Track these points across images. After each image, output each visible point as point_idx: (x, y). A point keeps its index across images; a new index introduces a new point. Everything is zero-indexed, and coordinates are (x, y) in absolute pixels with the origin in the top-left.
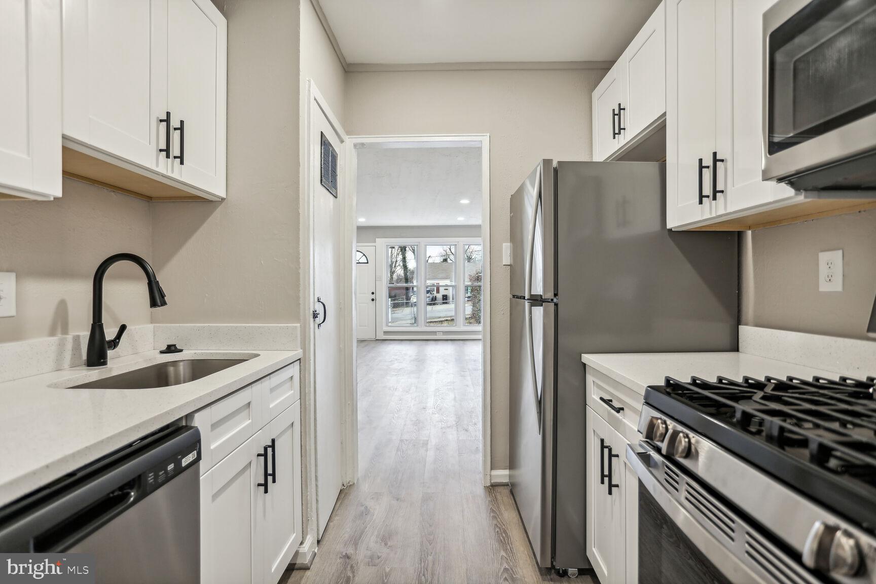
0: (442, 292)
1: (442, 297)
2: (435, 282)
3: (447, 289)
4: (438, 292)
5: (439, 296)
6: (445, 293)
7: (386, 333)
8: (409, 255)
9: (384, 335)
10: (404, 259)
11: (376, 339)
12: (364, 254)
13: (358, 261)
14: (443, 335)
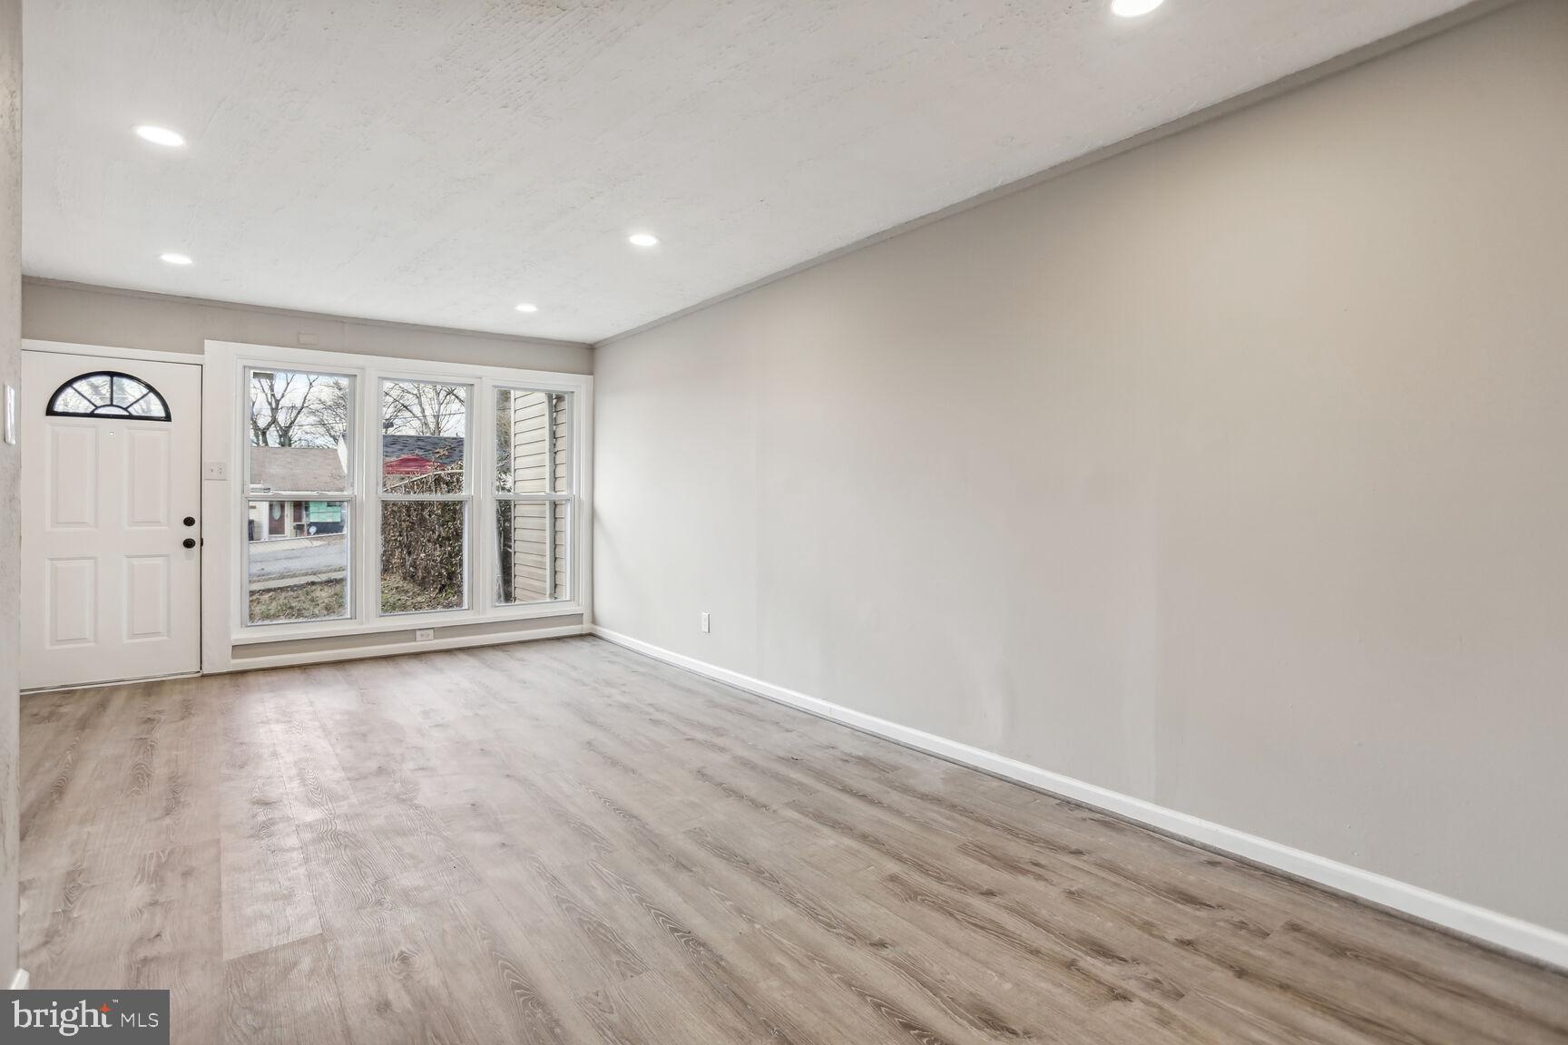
7: (239, 649)
9: (234, 657)
11: (203, 676)
12: (151, 389)
13: (125, 413)
14: (435, 638)
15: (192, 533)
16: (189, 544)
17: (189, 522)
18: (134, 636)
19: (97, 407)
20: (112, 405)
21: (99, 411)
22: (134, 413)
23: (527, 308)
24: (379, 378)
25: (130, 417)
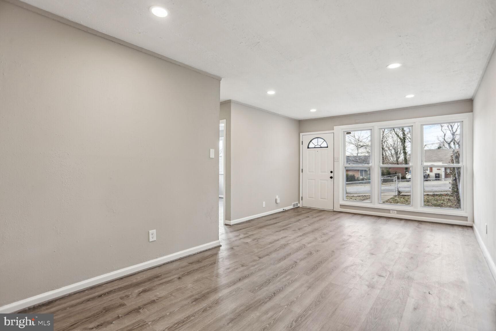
0: (435, 171)
1: (434, 175)
2: (429, 164)
3: (440, 169)
4: (431, 171)
5: (432, 174)
6: (438, 172)
7: (342, 206)
8: (408, 144)
10: (404, 149)
11: (334, 211)
12: (325, 140)
13: (320, 146)
14: (397, 214)
15: (332, 175)
16: (331, 178)
17: (331, 172)
18: (322, 198)
19: (315, 146)
20: (318, 145)
21: (316, 147)
22: (322, 146)
23: (410, 96)
24: (379, 129)
25: (321, 147)
